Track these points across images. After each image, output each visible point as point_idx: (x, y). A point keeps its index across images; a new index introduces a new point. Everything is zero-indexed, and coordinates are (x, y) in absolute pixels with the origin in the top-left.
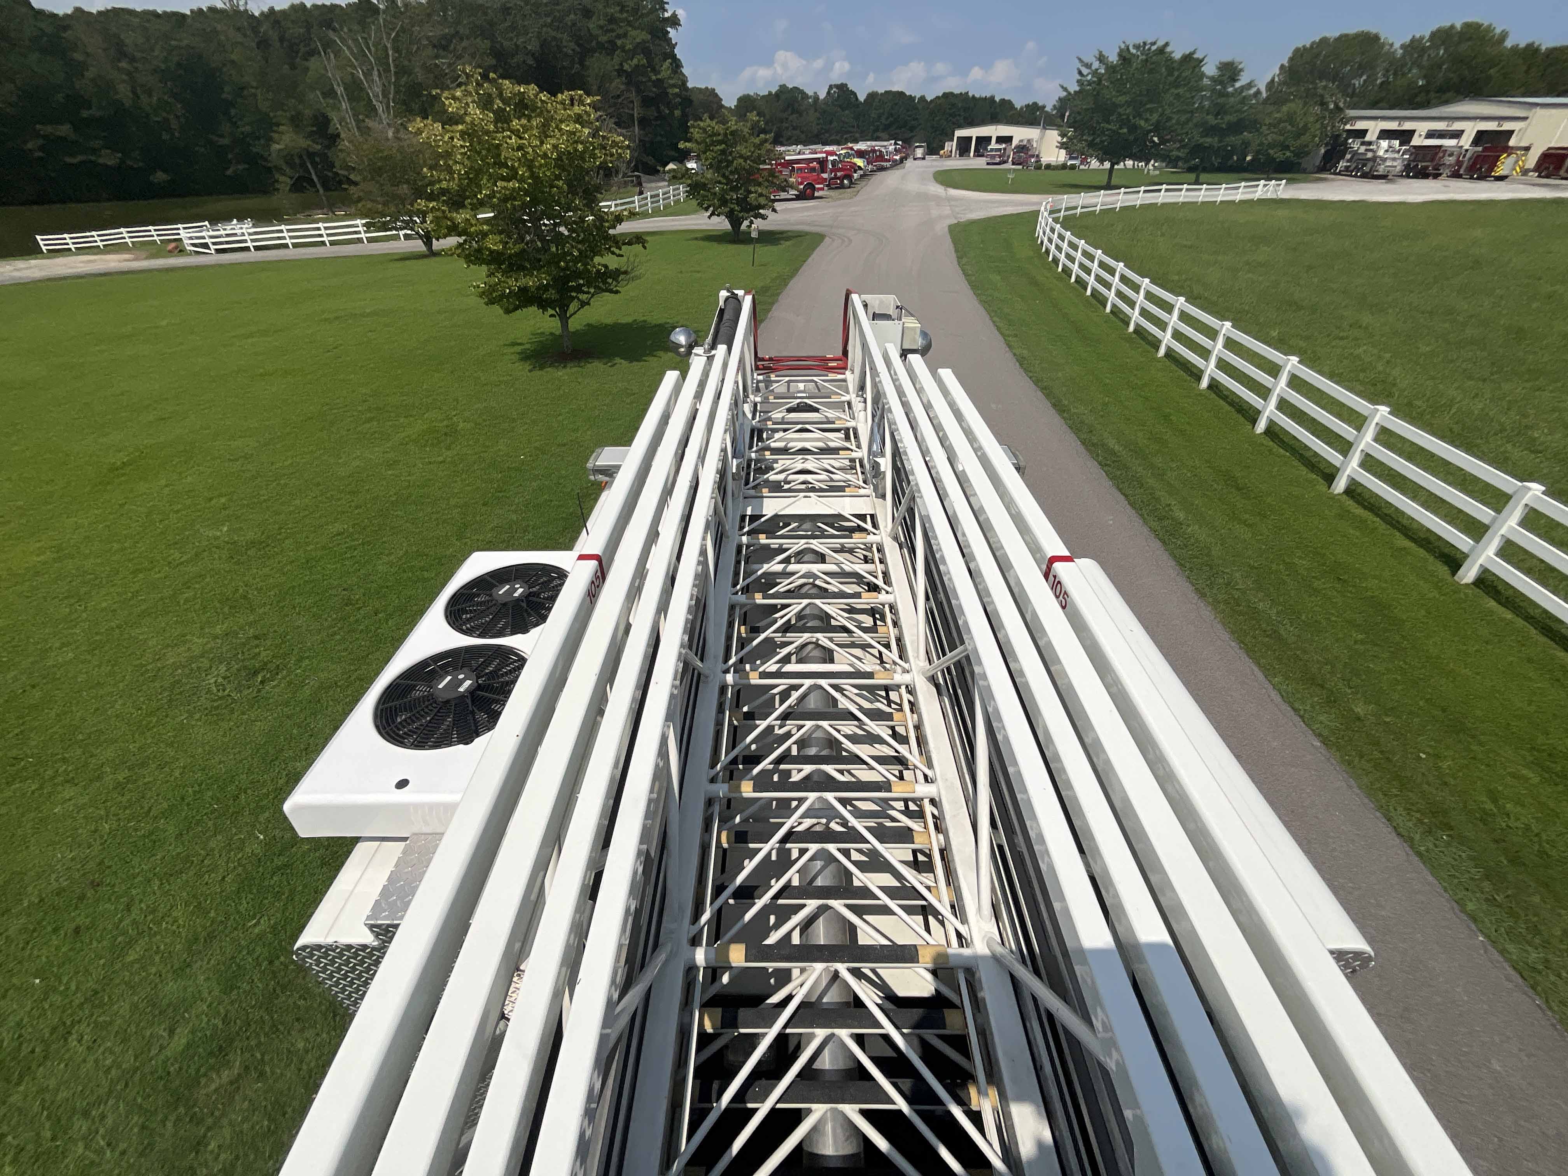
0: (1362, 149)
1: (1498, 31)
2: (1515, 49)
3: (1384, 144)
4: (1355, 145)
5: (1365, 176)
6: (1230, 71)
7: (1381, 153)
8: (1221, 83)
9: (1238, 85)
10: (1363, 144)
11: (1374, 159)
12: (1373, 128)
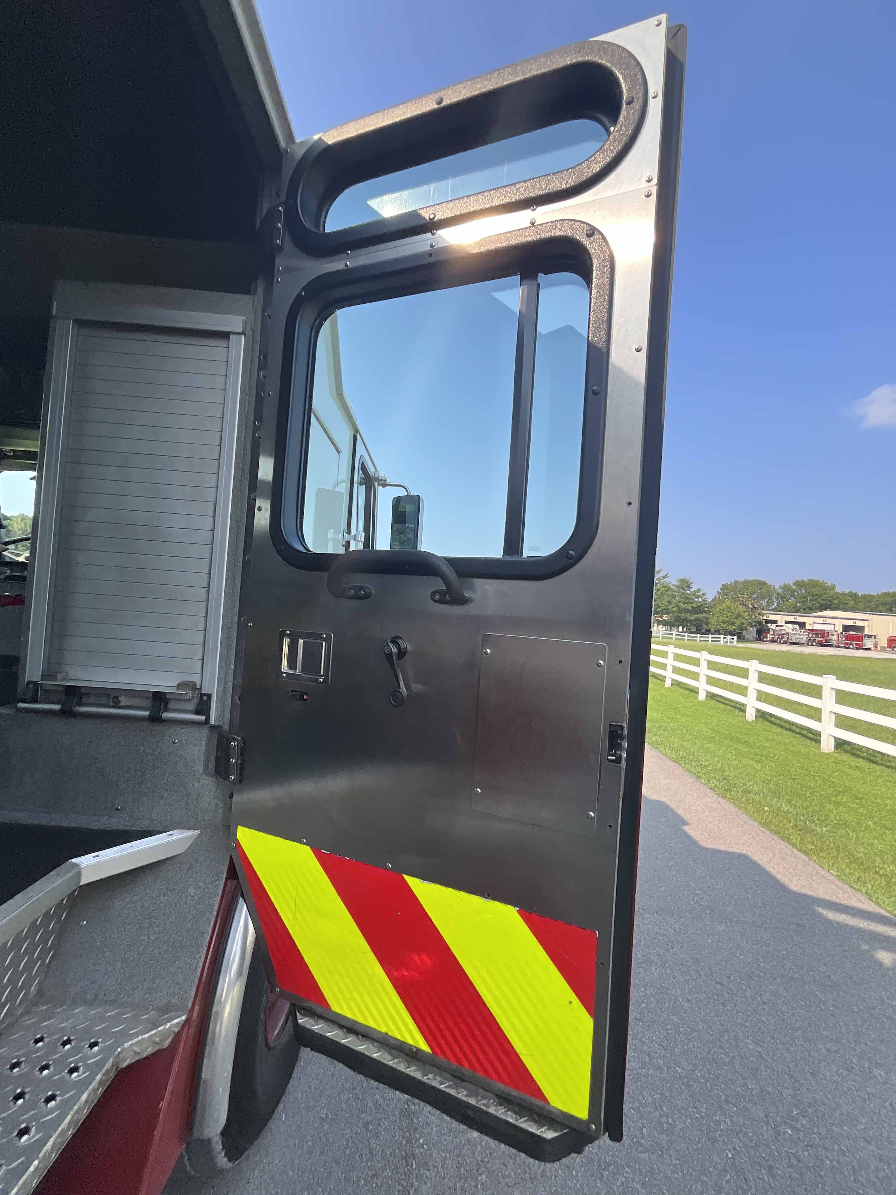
0: (778, 629)
1: (829, 584)
2: (844, 594)
3: (790, 626)
4: (773, 626)
5: (786, 643)
6: (685, 584)
7: (790, 631)
8: (682, 588)
9: (692, 590)
10: (777, 626)
11: (788, 634)
12: (781, 619)
